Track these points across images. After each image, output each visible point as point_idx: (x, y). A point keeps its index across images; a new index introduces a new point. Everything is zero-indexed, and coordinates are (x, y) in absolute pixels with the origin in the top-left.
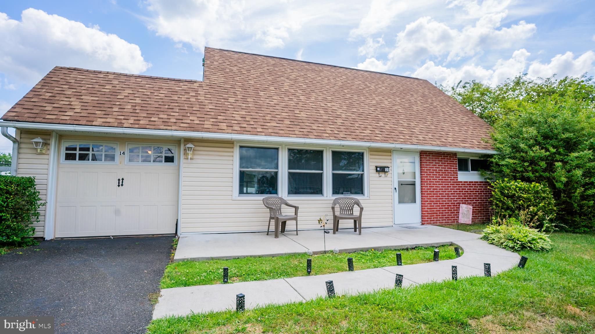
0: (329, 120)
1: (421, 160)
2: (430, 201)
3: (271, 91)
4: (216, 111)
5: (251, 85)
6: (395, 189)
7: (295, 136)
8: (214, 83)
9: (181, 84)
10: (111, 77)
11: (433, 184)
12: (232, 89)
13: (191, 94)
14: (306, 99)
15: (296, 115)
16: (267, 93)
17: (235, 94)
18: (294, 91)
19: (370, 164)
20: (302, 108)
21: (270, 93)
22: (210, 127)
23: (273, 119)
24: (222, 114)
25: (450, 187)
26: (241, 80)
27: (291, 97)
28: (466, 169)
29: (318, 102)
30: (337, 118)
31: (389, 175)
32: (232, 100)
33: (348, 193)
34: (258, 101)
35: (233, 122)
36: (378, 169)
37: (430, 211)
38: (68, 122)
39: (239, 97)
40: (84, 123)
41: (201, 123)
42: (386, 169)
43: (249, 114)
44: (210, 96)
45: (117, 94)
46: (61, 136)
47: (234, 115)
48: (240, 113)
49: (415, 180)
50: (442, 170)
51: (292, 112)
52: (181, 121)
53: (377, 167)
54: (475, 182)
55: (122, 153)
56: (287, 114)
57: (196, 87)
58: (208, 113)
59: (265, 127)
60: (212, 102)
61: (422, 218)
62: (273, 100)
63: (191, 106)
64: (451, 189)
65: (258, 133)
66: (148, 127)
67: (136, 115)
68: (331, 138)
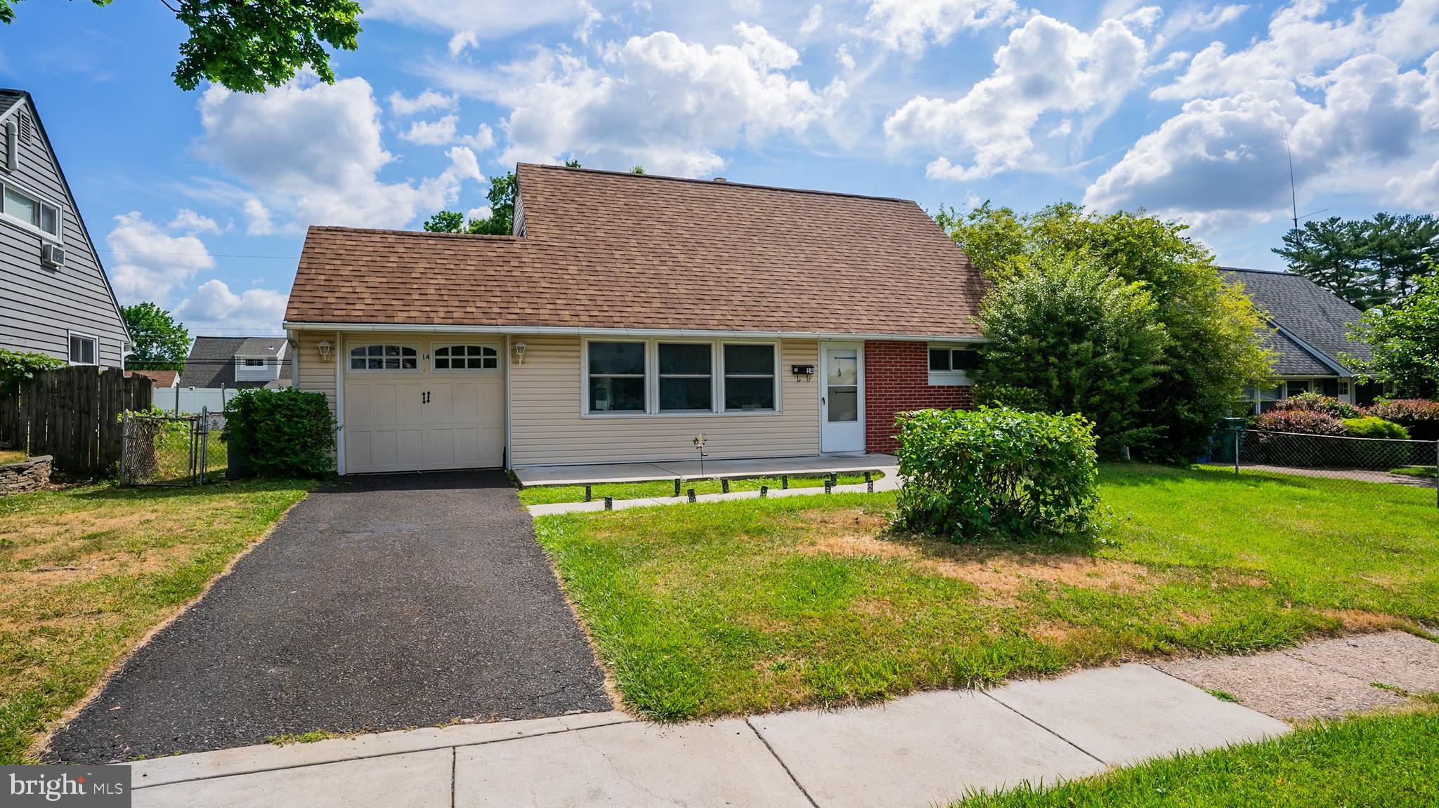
0: (720, 297)
1: (866, 355)
2: (880, 418)
3: (632, 249)
4: (553, 291)
5: (600, 239)
6: (823, 399)
7: (667, 326)
8: (542, 239)
9: (495, 245)
10: (391, 239)
11: (885, 391)
12: (572, 249)
13: (512, 264)
14: (688, 260)
15: (671, 291)
16: (626, 253)
17: (577, 259)
18: (668, 247)
19: (784, 363)
20: (680, 277)
21: (630, 253)
22: (547, 317)
23: (636, 299)
24: (562, 296)
25: (915, 395)
26: (584, 230)
27: (663, 259)
28: (946, 368)
29: (707, 266)
30: (734, 293)
31: (813, 379)
32: (573, 269)
33: (749, 407)
34: (613, 269)
35: (578, 308)
36: (796, 370)
37: (880, 433)
38: (364, 319)
39: (584, 264)
40: (383, 319)
41: (535, 312)
42: (809, 371)
43: (600, 293)
44: (540, 265)
45: (410, 270)
46: (349, 338)
47: (578, 297)
48: (587, 292)
49: (856, 385)
50: (901, 370)
51: (665, 286)
52: (507, 311)
53: (794, 367)
54: (957, 387)
55: (426, 356)
56: (656, 290)
57: (518, 251)
58: (542, 296)
59: (624, 314)
60: (546, 275)
61: (867, 444)
62: (636, 266)
63: (515, 284)
64: (915, 399)
65: (616, 325)
66: (465, 321)
67: (445, 304)
68: (721, 327)
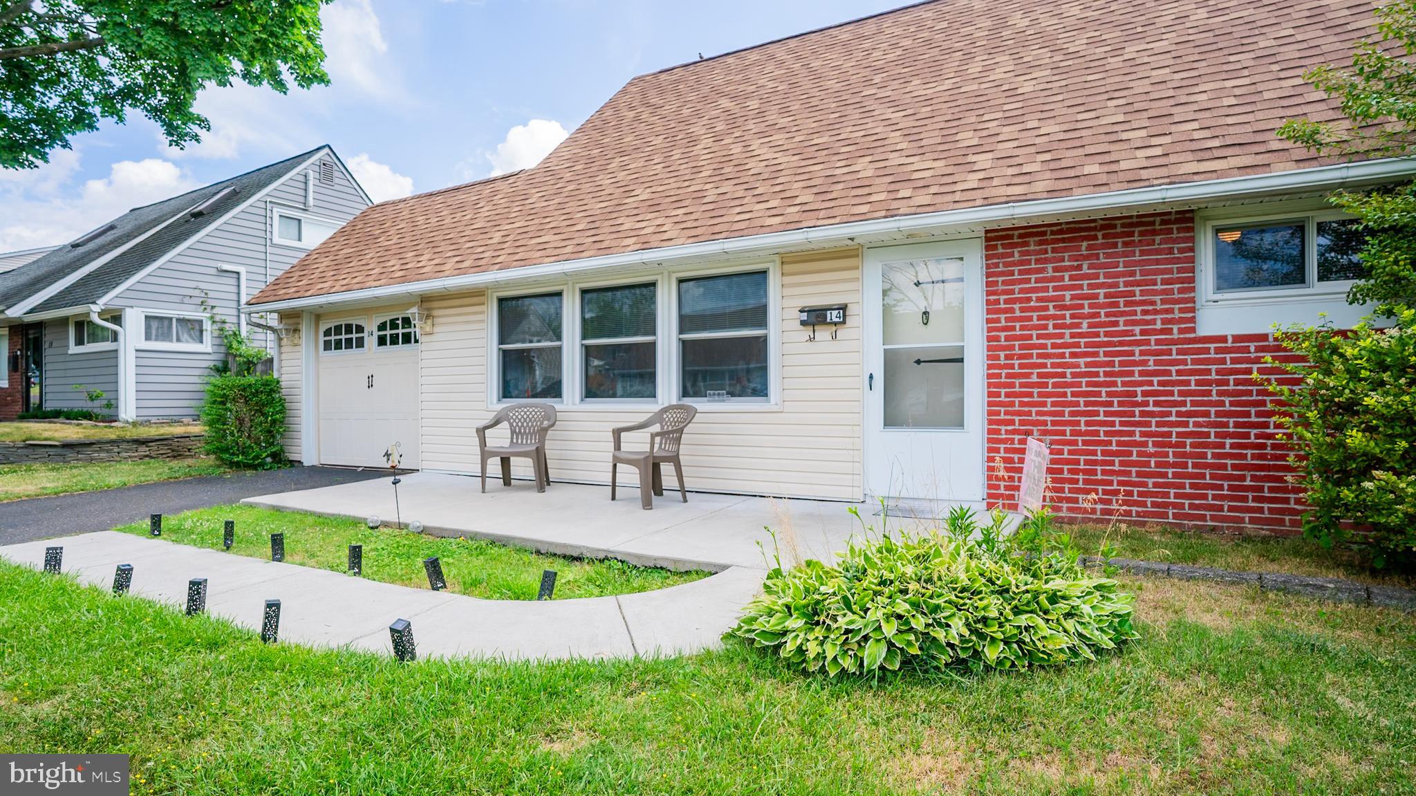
1: (987, 266)
6: (871, 377)
19: (786, 303)
31: (846, 332)
33: (719, 394)
36: (804, 316)
38: (288, 296)
42: (832, 315)
46: (318, 315)
49: (961, 344)
50: (1095, 296)
53: (805, 311)
55: (371, 332)
61: (990, 487)
66: (355, 286)
